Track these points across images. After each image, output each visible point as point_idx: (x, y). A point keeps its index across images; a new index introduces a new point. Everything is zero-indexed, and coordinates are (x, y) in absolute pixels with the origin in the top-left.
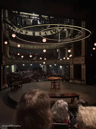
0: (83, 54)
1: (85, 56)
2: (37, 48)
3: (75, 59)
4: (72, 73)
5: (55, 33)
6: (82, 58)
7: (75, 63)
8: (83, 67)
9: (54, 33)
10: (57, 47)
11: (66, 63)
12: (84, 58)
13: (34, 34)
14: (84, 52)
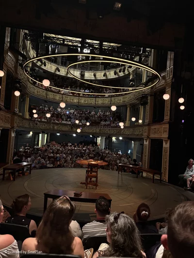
0: (167, 118)
1: (169, 123)
2: (86, 102)
3: (153, 127)
4: (146, 156)
5: (123, 75)
6: (164, 126)
7: (152, 136)
8: (166, 146)
9: (121, 74)
10: (124, 102)
11: (137, 135)
12: (167, 126)
13: (82, 76)
14: (169, 114)
